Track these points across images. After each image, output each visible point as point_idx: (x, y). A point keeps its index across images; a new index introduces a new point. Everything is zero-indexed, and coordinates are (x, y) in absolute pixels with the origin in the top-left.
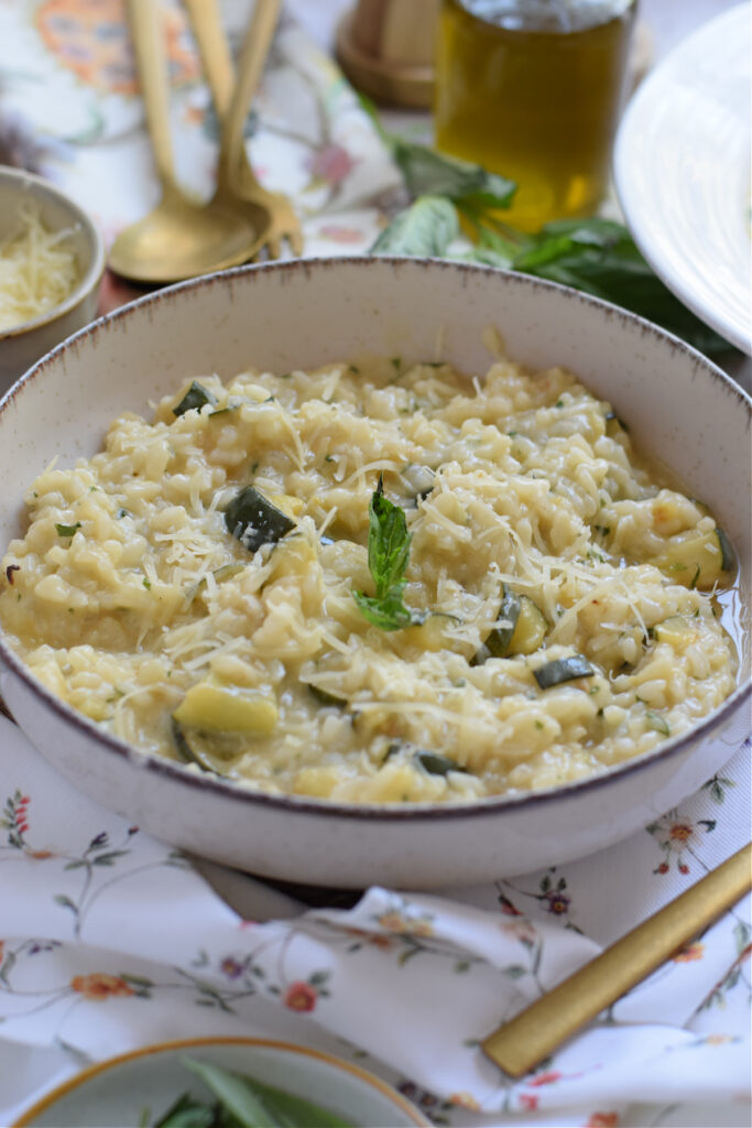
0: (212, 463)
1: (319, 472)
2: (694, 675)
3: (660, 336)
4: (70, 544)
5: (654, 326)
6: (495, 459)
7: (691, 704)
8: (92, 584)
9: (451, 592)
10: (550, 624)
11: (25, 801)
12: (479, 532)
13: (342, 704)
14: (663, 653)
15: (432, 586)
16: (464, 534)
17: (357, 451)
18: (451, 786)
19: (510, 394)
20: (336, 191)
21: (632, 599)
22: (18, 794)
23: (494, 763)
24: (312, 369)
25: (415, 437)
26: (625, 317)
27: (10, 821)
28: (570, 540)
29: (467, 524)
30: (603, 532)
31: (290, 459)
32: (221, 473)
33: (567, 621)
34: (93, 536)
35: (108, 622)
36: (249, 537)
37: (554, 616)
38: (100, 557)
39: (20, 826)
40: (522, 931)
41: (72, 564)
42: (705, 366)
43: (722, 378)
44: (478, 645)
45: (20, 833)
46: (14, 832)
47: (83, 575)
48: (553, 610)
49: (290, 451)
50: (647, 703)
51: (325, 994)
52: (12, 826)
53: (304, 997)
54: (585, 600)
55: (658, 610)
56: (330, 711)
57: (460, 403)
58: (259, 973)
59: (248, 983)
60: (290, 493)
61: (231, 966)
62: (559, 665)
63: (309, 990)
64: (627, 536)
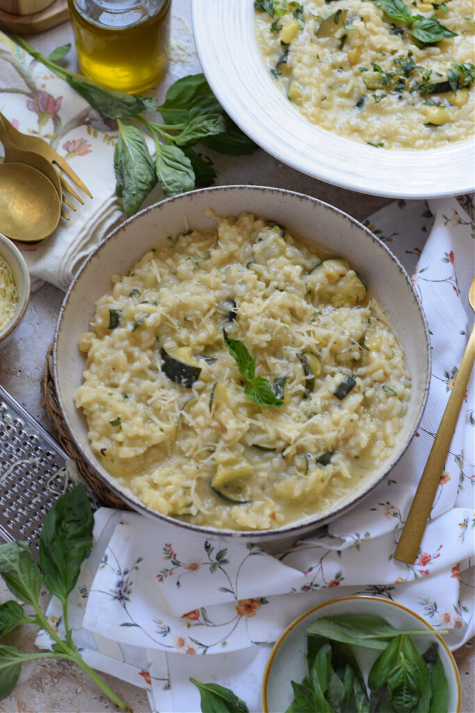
0: (144, 350)
1: (184, 327)
2: (388, 358)
3: (293, 195)
4: (121, 428)
5: (288, 191)
6: (255, 287)
7: (396, 372)
8: (139, 442)
9: (274, 364)
10: (318, 357)
11: (170, 546)
12: (272, 331)
13: (273, 450)
14: (374, 354)
15: (265, 364)
16: (267, 337)
17: (198, 312)
18: (335, 465)
20: (56, 119)
21: (347, 333)
22: (166, 545)
23: (341, 443)
25: (212, 287)
26: (273, 190)
27: (168, 556)
28: (305, 312)
29: (266, 331)
30: (310, 294)
31: (169, 327)
32: (150, 352)
33: (325, 352)
34: (127, 419)
35: (153, 452)
36: (185, 383)
37: (318, 353)
38: (134, 427)
39: (173, 556)
40: (392, 511)
41: (127, 437)
42: (320, 204)
43: (331, 209)
44: (302, 388)
45: (174, 558)
46: (172, 559)
47: (134, 440)
48: (316, 351)
49: (168, 324)
50: (378, 381)
51: (342, 579)
52: (170, 557)
53: (335, 583)
54: (330, 344)
55: (360, 334)
56: (270, 454)
57: (215, 253)
58: (316, 585)
59: (313, 590)
60: (180, 345)
61: (306, 588)
62: (341, 386)
63: (336, 581)
64: (320, 291)
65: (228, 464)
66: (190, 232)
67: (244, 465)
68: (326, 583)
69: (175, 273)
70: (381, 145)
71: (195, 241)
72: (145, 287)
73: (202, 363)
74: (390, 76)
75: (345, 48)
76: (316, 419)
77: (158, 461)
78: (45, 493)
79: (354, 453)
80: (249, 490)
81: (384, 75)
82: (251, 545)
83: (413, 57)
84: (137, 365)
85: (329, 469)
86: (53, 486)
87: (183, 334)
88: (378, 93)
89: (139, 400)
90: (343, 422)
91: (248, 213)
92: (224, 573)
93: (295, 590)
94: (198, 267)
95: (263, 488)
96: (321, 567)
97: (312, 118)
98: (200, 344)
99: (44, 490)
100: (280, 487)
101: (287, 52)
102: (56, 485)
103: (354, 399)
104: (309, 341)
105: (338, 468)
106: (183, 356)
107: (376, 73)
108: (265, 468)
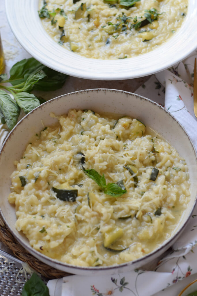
0: (44, 191)
1: (60, 173)
2: (170, 154)
3: (93, 91)
4: (46, 232)
5: (89, 90)
6: (90, 142)
7: (176, 159)
8: (59, 237)
9: (113, 176)
10: (134, 165)
11: (93, 286)
12: (107, 160)
13: (130, 217)
14: (162, 154)
15: (108, 178)
16: (105, 163)
17: (65, 163)
18: (165, 214)
21: (145, 149)
22: (92, 287)
23: (163, 202)
25: (67, 149)
26: (82, 92)
27: (94, 292)
28: (119, 146)
30: (118, 137)
31: (52, 175)
32: (47, 191)
33: (137, 162)
34: (48, 227)
35: (67, 240)
36: (71, 199)
37: (134, 163)
38: (53, 230)
39: (97, 291)
41: (51, 236)
42: (107, 91)
43: (114, 91)
44: (132, 182)
45: (98, 292)
46: (97, 293)
47: (56, 236)
48: (132, 163)
49: (51, 174)
50: (169, 167)
51: (191, 270)
52: (96, 293)
53: (189, 274)
54: (138, 157)
55: (151, 147)
56: (129, 220)
57: (63, 134)
58: (180, 278)
59: (179, 281)
60: (61, 183)
61: (175, 281)
62: (152, 174)
63: (189, 272)
64: (122, 135)
65: (109, 231)
66: (46, 128)
67: (118, 230)
68: (184, 275)
69: (45, 150)
70: (126, 57)
71: (50, 131)
72: (33, 161)
73: (76, 187)
74: (117, 25)
75: (91, 20)
76: (146, 195)
77: (71, 244)
78: (16, 284)
79: (171, 205)
80: (125, 242)
81: (115, 26)
82: (137, 270)
83: (125, 14)
84: (43, 199)
85: (162, 216)
86: (19, 280)
87: (61, 177)
88: (115, 35)
89: (51, 216)
90: (160, 191)
92: (128, 290)
93: (169, 284)
94: (56, 143)
95: (132, 239)
96: (179, 267)
97: (87, 56)
98: (71, 179)
99: (15, 283)
100: (141, 234)
101: (63, 31)
102: (21, 279)
103: (161, 179)
104: (127, 159)
105: (166, 215)
106: (65, 187)
107: (110, 26)
108: (129, 228)
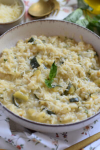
0: (31, 52)
2: (95, 104)
6: (75, 60)
7: (93, 109)
8: (7, 70)
10: (75, 90)
13: (38, 99)
14: (91, 99)
15: (59, 79)
16: (66, 72)
17: (53, 54)
19: (81, 47)
20: (67, 3)
21: (89, 89)
23: (59, 113)
24: (52, 36)
28: (83, 76)
29: (67, 71)
30: (88, 74)
31: (43, 52)
32: (32, 54)
33: (78, 90)
34: (9, 62)
35: (8, 76)
36: (33, 66)
38: (8, 65)
40: (55, 143)
41: (5, 66)
44: (63, 92)
47: (6, 68)
48: (76, 88)
50: (86, 107)
51: (22, 148)
53: (19, 147)
54: (81, 88)
55: (92, 92)
57: (73, 47)
58: (13, 142)
59: (11, 143)
60: (42, 59)
61: (9, 141)
62: (73, 99)
64: (93, 76)
67: (27, 96)
68: (16, 144)
72: (48, 42)
73: (42, 66)
76: (58, 101)
77: (7, 80)
79: (61, 119)
80: (22, 105)
84: (25, 54)
87: (45, 57)
89: (18, 62)
90: (64, 107)
91: (91, 45)
95: (26, 107)
96: (19, 138)
98: (47, 62)
100: (30, 110)
103: (74, 105)
104: (76, 82)
106: (39, 61)
108: (32, 102)
